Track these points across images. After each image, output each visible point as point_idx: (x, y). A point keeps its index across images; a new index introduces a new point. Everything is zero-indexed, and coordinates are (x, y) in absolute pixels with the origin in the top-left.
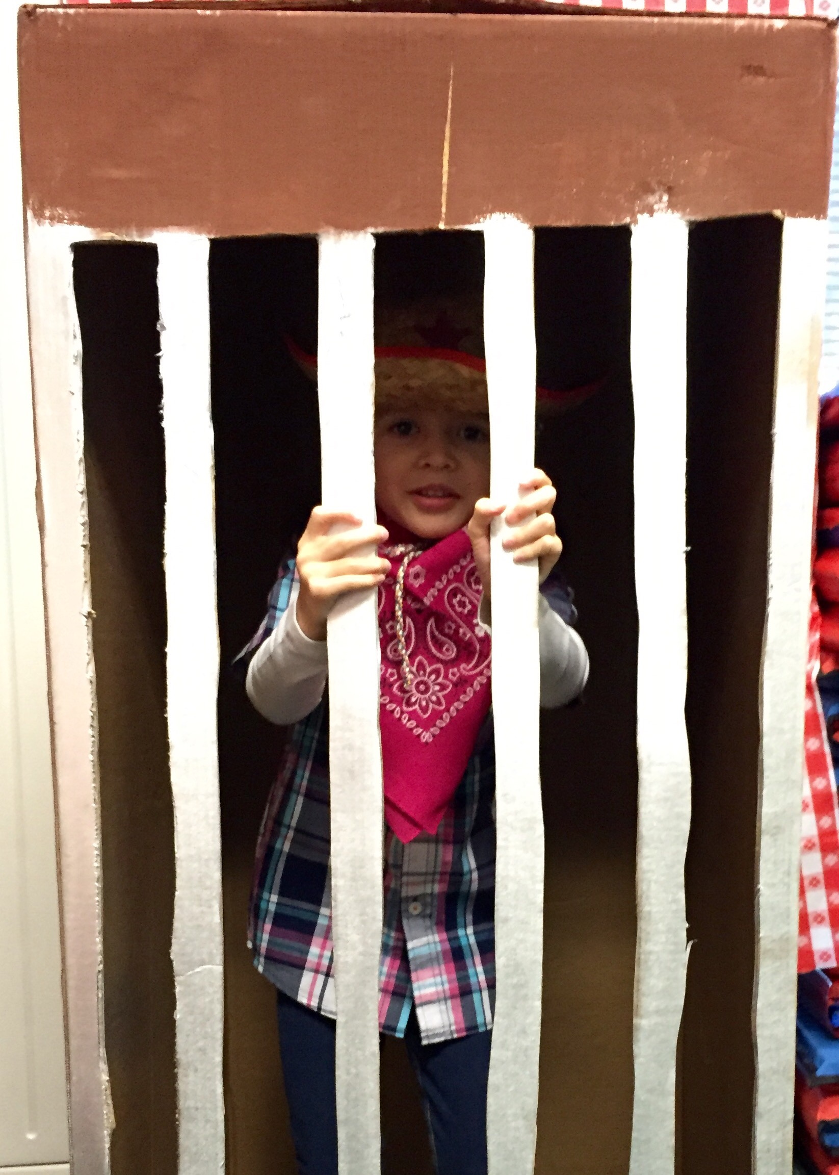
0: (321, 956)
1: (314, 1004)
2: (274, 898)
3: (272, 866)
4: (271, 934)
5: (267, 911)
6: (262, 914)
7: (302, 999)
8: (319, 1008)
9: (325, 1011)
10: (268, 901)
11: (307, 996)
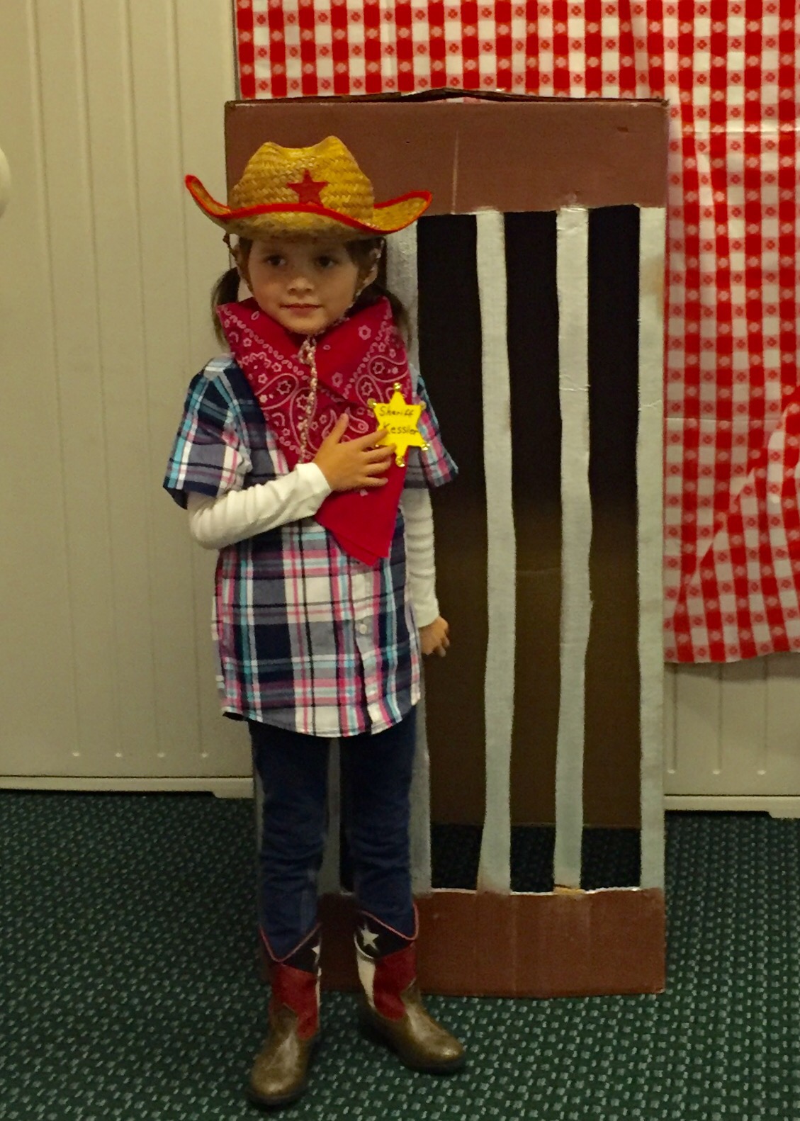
0: (304, 693)
1: (310, 731)
2: (254, 663)
3: (245, 639)
4: (261, 690)
5: (251, 674)
6: (248, 679)
7: (300, 729)
8: (315, 733)
9: (319, 733)
10: (251, 667)
11: (303, 726)
